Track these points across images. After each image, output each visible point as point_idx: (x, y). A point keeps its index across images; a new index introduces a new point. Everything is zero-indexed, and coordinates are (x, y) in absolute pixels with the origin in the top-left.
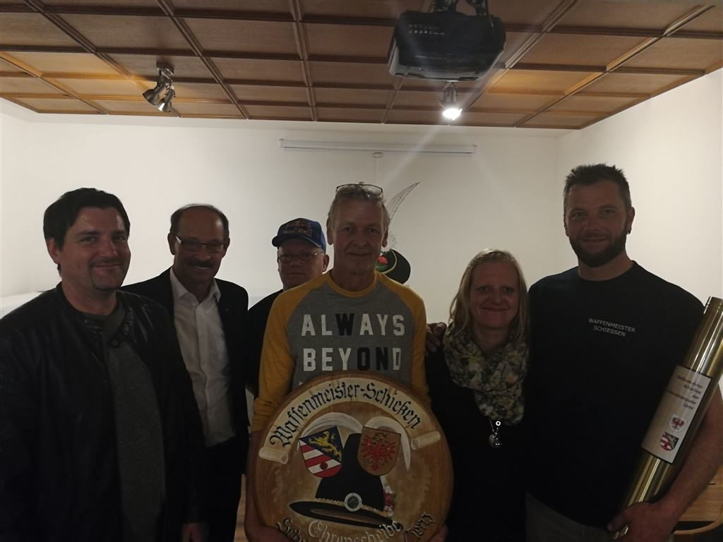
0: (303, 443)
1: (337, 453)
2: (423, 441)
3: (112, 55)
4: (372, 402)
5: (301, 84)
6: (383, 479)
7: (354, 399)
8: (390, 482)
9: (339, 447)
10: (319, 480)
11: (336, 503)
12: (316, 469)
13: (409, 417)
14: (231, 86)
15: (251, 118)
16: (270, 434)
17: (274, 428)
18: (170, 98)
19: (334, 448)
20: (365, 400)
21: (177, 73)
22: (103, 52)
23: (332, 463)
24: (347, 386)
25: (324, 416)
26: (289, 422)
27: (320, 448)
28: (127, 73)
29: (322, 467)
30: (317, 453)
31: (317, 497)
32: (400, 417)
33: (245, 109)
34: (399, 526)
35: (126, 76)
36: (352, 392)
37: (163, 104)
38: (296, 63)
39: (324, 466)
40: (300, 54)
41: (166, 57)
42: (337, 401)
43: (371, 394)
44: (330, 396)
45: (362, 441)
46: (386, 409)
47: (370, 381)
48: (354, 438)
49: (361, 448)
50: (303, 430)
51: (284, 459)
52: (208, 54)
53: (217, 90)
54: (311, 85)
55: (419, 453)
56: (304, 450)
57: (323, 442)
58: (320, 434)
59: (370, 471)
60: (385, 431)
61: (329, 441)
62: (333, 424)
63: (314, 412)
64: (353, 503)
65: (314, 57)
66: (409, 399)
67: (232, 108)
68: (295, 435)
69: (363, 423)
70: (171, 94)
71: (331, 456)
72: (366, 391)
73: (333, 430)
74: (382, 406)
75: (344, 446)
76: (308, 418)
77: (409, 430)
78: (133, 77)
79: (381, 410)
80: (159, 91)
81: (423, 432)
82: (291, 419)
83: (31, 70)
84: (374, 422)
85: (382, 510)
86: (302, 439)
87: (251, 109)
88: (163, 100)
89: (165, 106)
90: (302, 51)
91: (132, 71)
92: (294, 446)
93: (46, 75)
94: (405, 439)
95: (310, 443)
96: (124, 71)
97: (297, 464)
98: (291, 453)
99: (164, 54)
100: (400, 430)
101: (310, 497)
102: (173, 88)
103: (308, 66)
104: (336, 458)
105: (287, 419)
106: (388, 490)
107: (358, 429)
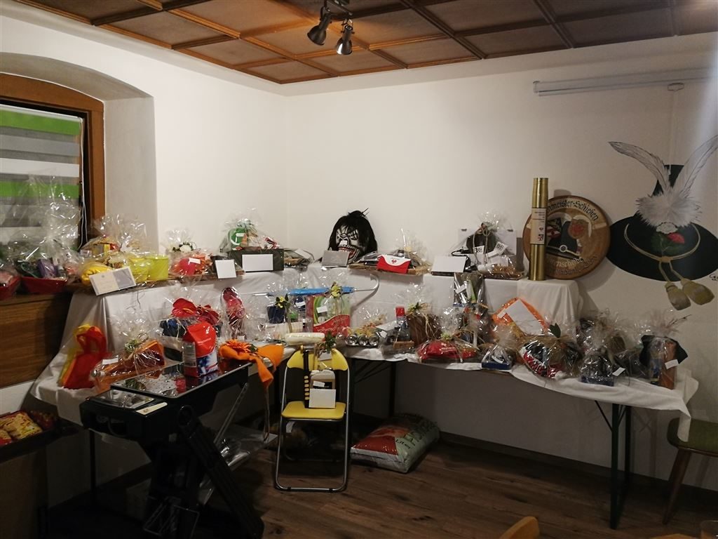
2: (598, 226)
4: (578, 209)
6: (578, 240)
7: (569, 207)
8: (580, 242)
9: (561, 226)
11: (556, 248)
13: (593, 216)
20: (575, 208)
24: (567, 202)
25: (555, 213)
27: (552, 226)
31: (549, 244)
32: (589, 216)
34: (582, 259)
36: (568, 204)
42: (561, 207)
43: (577, 205)
44: (559, 205)
46: (585, 213)
47: (577, 200)
48: (568, 223)
49: (570, 227)
55: (596, 231)
57: (554, 224)
58: (553, 220)
59: (572, 236)
60: (581, 221)
62: (557, 217)
63: (551, 211)
64: (563, 249)
66: (595, 208)
69: (572, 217)
71: (557, 229)
72: (575, 204)
73: (559, 219)
74: (582, 211)
75: (562, 226)
77: (593, 221)
79: (579, 212)
81: (598, 223)
84: (577, 217)
85: (575, 252)
94: (590, 225)
95: (548, 223)
100: (588, 221)
104: (558, 230)
106: (579, 245)
107: (570, 220)
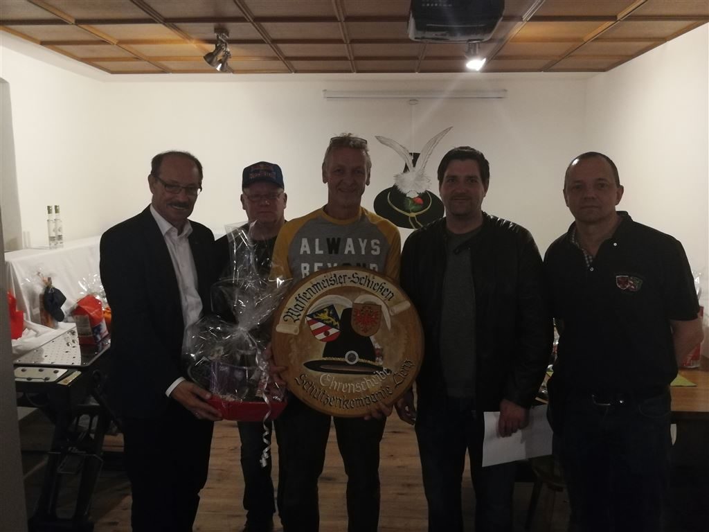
0: (309, 319)
1: (335, 323)
2: (398, 309)
4: (358, 285)
5: (340, 41)
6: (372, 338)
7: (344, 285)
8: (378, 340)
9: (337, 319)
10: (324, 344)
11: (339, 359)
12: (321, 336)
13: (386, 293)
14: (280, 45)
16: (283, 315)
17: (286, 310)
18: (226, 59)
19: (333, 320)
20: (352, 284)
21: (232, 36)
22: (171, 22)
23: (332, 331)
24: (338, 276)
25: (325, 298)
26: (297, 305)
27: (322, 321)
28: (189, 38)
29: (325, 334)
30: (320, 325)
31: (324, 356)
32: (379, 294)
33: (291, 64)
34: (388, 371)
35: (188, 41)
36: (342, 280)
37: (220, 65)
38: (334, 24)
39: (327, 333)
40: (338, 16)
41: (222, 24)
42: (332, 287)
43: (356, 280)
44: (326, 284)
45: (353, 313)
46: (368, 289)
47: (354, 271)
48: (347, 312)
49: (353, 318)
50: (308, 309)
51: (296, 331)
52: (259, 20)
53: (266, 49)
54: (349, 42)
55: (396, 317)
56: (310, 323)
58: (322, 311)
59: (362, 333)
60: (368, 305)
61: (329, 315)
62: (330, 303)
63: (315, 296)
64: (352, 358)
65: (350, 19)
66: (383, 281)
67: (280, 64)
68: (302, 313)
69: (353, 300)
70: (227, 55)
71: (331, 326)
72: (352, 279)
73: (331, 307)
74: (365, 287)
75: (340, 317)
76: (312, 299)
77: (387, 302)
78: (194, 41)
79: (364, 290)
80: (217, 54)
81: (397, 303)
82: (298, 303)
84: (361, 299)
85: (374, 360)
86: (308, 316)
87: (296, 64)
88: (220, 61)
89: (222, 67)
91: (193, 36)
92: (303, 321)
93: (121, 42)
94: (384, 309)
95: (315, 317)
96: (187, 37)
97: (305, 333)
98: (301, 327)
99: (221, 21)
100: (380, 303)
101: (318, 356)
102: (228, 50)
103: (345, 27)
104: (335, 327)
105: (295, 302)
106: (377, 346)
107: (349, 306)
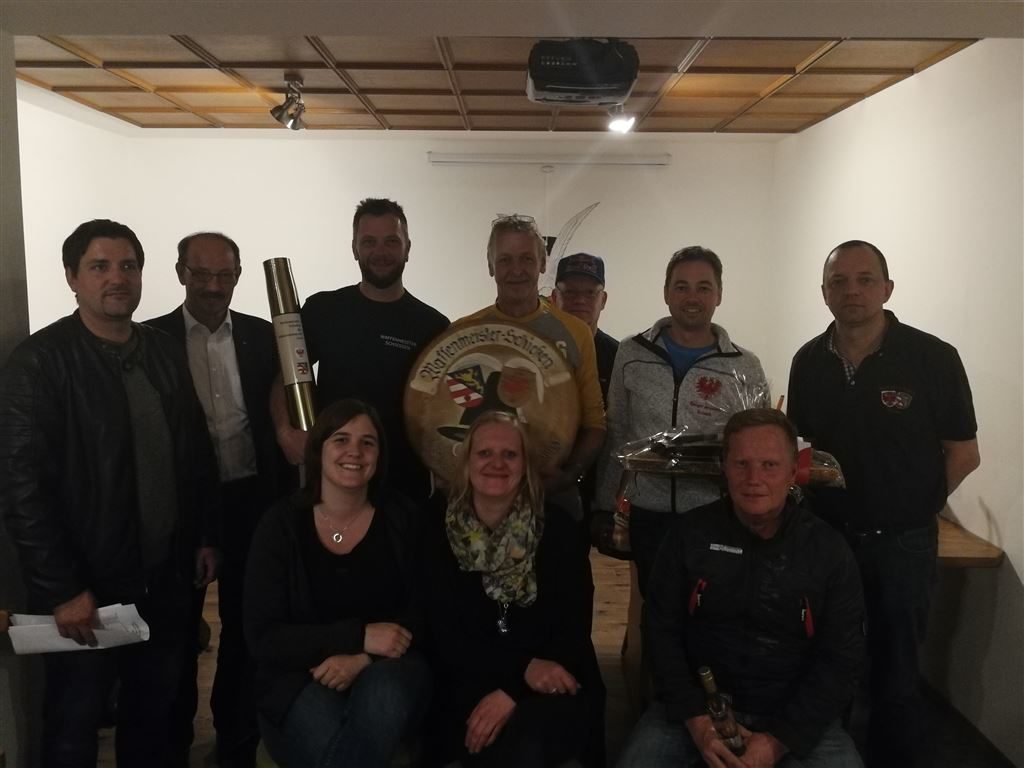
0: (450, 378)
1: (479, 387)
2: (554, 380)
3: (237, 70)
4: (513, 346)
5: (448, 92)
6: (519, 410)
7: (496, 343)
8: (524, 413)
9: (482, 383)
10: (463, 410)
12: (461, 400)
13: (543, 360)
14: (368, 96)
15: (391, 128)
16: (421, 369)
17: (424, 364)
18: (299, 113)
19: (477, 383)
20: (505, 343)
21: (307, 83)
22: (228, 66)
23: (475, 396)
24: (490, 331)
25: (471, 356)
26: (438, 360)
27: (464, 383)
28: (251, 86)
29: (466, 398)
30: (461, 387)
31: (461, 423)
32: (535, 359)
33: (384, 119)
35: (249, 89)
36: (494, 337)
37: (292, 121)
38: (439, 72)
39: (468, 398)
40: (444, 63)
41: (295, 70)
42: (481, 344)
43: (511, 339)
44: (474, 339)
45: (502, 378)
46: (524, 352)
47: (510, 328)
48: (495, 376)
49: (501, 384)
50: (450, 366)
51: (432, 390)
52: (342, 66)
53: (352, 100)
54: (459, 92)
55: (551, 390)
56: (451, 383)
57: (467, 377)
58: (465, 371)
59: (507, 403)
60: (522, 371)
61: (473, 377)
62: (477, 363)
63: (460, 352)
65: (459, 66)
66: (544, 344)
67: (370, 118)
68: (443, 370)
69: (503, 363)
70: (301, 109)
71: (474, 389)
72: (507, 337)
73: (477, 368)
74: (520, 349)
75: (485, 380)
76: (455, 356)
77: (544, 370)
78: (257, 89)
79: (519, 352)
80: (288, 107)
81: (555, 372)
82: (440, 358)
83: (144, 85)
84: (513, 363)
86: (450, 375)
87: (391, 119)
88: (291, 116)
89: (294, 123)
90: (445, 60)
91: (255, 83)
92: (442, 379)
93: (159, 89)
94: (539, 378)
95: (456, 377)
96: (248, 84)
97: (443, 395)
98: (439, 386)
99: (292, 67)
100: (534, 369)
101: (455, 423)
102: (302, 102)
103: (453, 75)
104: (478, 392)
105: (436, 357)
107: (498, 368)
